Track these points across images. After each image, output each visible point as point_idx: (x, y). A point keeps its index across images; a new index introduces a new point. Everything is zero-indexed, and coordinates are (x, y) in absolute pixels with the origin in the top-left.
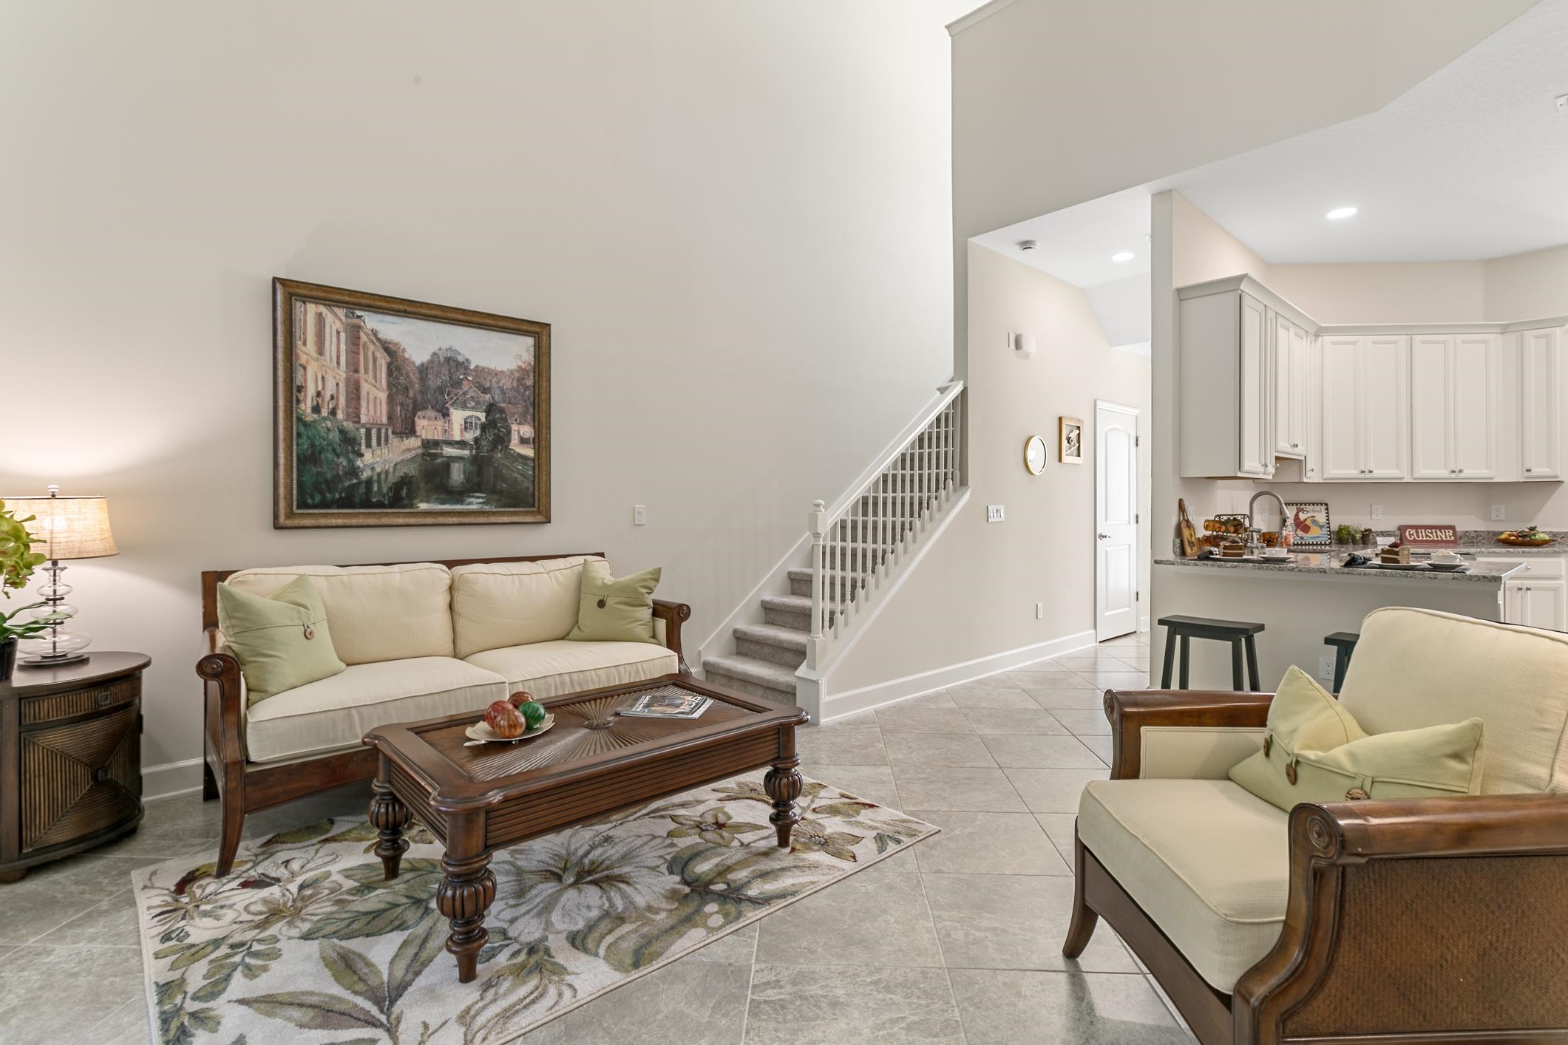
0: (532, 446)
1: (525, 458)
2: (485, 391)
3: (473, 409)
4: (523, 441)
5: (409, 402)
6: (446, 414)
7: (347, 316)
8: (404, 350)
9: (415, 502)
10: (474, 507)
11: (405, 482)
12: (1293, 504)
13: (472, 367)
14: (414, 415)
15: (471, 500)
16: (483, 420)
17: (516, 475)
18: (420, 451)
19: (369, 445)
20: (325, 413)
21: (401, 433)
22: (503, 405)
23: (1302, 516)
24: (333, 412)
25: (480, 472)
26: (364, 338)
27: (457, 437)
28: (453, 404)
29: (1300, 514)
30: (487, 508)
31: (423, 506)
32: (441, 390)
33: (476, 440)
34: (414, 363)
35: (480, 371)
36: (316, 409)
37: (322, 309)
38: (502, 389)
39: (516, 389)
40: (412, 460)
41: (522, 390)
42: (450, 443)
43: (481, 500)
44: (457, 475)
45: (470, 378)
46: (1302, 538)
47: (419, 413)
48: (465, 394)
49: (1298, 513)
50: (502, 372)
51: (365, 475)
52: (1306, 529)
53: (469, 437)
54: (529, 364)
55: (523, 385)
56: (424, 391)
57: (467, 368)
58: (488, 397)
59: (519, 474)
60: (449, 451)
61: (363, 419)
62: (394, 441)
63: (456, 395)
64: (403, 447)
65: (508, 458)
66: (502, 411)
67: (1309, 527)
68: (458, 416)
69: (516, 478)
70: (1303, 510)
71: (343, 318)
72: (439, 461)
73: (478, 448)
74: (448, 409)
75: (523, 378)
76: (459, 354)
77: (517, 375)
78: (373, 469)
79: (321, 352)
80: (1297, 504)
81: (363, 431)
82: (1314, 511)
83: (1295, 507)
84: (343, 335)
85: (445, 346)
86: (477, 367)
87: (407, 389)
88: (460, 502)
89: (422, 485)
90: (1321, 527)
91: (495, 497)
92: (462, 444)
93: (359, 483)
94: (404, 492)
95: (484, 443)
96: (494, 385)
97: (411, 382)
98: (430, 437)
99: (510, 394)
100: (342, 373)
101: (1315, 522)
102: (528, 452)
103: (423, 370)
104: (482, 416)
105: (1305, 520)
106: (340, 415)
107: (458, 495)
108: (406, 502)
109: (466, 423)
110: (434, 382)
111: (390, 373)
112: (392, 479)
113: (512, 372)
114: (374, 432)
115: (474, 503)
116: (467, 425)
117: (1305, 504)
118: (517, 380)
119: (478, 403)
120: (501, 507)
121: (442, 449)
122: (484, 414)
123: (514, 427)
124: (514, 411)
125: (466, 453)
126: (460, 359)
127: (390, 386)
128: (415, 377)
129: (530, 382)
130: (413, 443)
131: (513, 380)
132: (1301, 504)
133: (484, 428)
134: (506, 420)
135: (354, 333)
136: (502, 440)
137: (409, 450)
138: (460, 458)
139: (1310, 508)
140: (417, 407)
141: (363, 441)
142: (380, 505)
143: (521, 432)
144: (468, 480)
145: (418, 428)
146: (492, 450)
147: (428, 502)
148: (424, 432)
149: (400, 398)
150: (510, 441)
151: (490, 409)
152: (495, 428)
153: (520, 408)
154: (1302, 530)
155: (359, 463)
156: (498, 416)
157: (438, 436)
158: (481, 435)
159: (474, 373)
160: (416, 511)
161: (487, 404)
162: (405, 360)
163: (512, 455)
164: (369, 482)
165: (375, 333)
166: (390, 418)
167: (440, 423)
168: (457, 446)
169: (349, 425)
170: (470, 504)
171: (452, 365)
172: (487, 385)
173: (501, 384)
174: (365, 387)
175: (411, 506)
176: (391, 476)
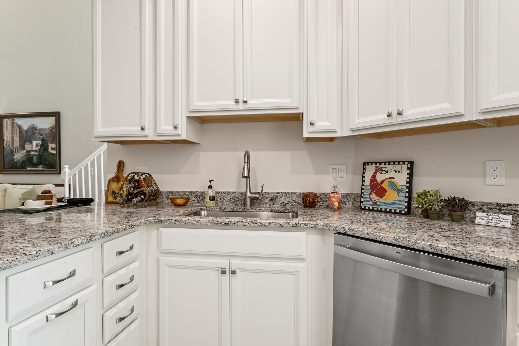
0: (55, 150)
1: (53, 154)
2: (41, 135)
3: (38, 140)
4: (53, 149)
5: (23, 140)
6: (31, 143)
7: (12, 120)
8: (22, 127)
9: (27, 167)
10: (40, 169)
11: (23, 162)
12: (372, 163)
13: (38, 128)
14: (25, 144)
15: (39, 167)
16: (41, 143)
17: (50, 159)
18: (26, 154)
19: (16, 153)
20: (8, 145)
21: (22, 149)
22: (46, 138)
23: (380, 177)
24: (9, 145)
25: (40, 159)
26: (15, 125)
27: (34, 149)
28: (33, 140)
29: (378, 174)
30: (44, 169)
31: (29, 169)
32: (30, 136)
33: (39, 149)
34: (24, 130)
35: (40, 129)
36: (6, 145)
37: (8, 120)
38: (46, 134)
39: (50, 133)
40: (25, 156)
41: (52, 133)
42: (33, 151)
43: (42, 167)
44: (35, 160)
45: (37, 132)
46: (375, 203)
47: (26, 143)
48: (36, 136)
49: (375, 173)
50: (46, 129)
51: (16, 160)
52: (381, 192)
53: (37, 149)
54: (54, 125)
55: (52, 132)
56: (26, 138)
57: (37, 129)
58: (42, 136)
59: (52, 159)
60: (33, 153)
61: (15, 146)
62: (21, 151)
63: (34, 137)
64: (23, 153)
65: (48, 154)
66: (46, 140)
67: (385, 191)
68: (35, 143)
69: (50, 160)
70: (380, 170)
71: (11, 121)
72: (30, 156)
73: (40, 152)
74: (32, 141)
75: (52, 130)
76: (35, 125)
77: (50, 129)
78: (17, 159)
79: (7, 131)
80: (376, 163)
81: (15, 149)
82: (393, 171)
83: (374, 166)
84: (11, 125)
85: (31, 124)
86: (39, 128)
87: (23, 137)
88: (37, 167)
89: (27, 163)
90: (399, 191)
91: (45, 166)
92: (35, 151)
93: (15, 163)
94: (24, 165)
95: (41, 150)
96: (44, 133)
97: (24, 135)
98: (28, 150)
99: (48, 135)
100: (10, 135)
101: (393, 185)
102: (54, 152)
103: (27, 131)
104: (40, 142)
105: (383, 182)
106: (10, 146)
107: (36, 165)
108: (25, 168)
109: (36, 145)
110: (29, 134)
111: (19, 134)
112: (21, 161)
113: (49, 128)
114: (17, 149)
115: (40, 168)
116: (37, 146)
117: (385, 163)
118: (50, 131)
119: (39, 139)
120: (47, 169)
121: (31, 153)
122: (41, 142)
123: (50, 145)
124: (49, 140)
125: (36, 153)
126: (35, 127)
127: (20, 137)
128: (24, 134)
129: (54, 131)
130: (24, 151)
131: (49, 131)
132: (380, 163)
133: (41, 146)
134: (47, 143)
135: (13, 123)
136: (46, 149)
137: (24, 153)
138: (35, 155)
139: (389, 167)
140: (25, 141)
141: (15, 152)
142: (19, 168)
143: (52, 146)
144: (38, 161)
145: (26, 147)
146: (43, 152)
147: (29, 167)
148: (27, 148)
149: (22, 140)
150: (48, 149)
151: (43, 140)
152: (44, 146)
153: (51, 139)
154: (377, 194)
155: (14, 158)
156: (45, 142)
157: (30, 149)
158: (40, 148)
159: (38, 130)
160: (26, 170)
161: (42, 139)
162: (23, 129)
163: (49, 153)
164: (16, 162)
165: (17, 123)
166: (20, 145)
167: (30, 146)
168: (34, 151)
169: (12, 148)
170: (39, 168)
171: (33, 128)
172: (42, 133)
173: (45, 132)
174: (15, 138)
175: (26, 169)
176: (20, 161)
